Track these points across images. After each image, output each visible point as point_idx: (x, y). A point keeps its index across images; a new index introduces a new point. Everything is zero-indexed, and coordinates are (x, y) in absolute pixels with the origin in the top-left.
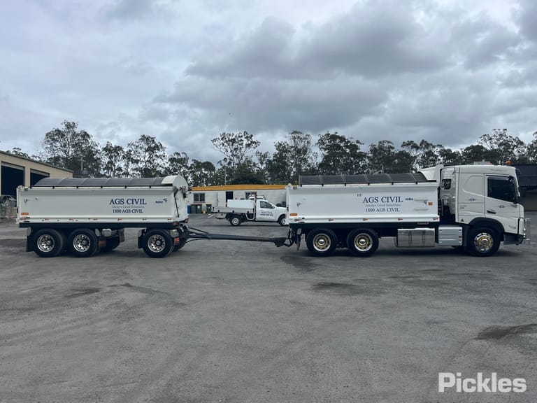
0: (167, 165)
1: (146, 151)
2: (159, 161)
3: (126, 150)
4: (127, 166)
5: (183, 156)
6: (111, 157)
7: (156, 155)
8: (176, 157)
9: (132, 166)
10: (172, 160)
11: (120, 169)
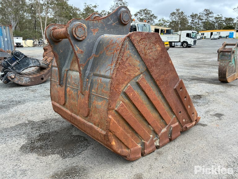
0: (214, 20)
1: (206, 15)
2: (211, 19)
3: (199, 15)
4: (199, 21)
5: (220, 16)
6: (193, 19)
7: (210, 16)
8: (217, 17)
9: (200, 21)
10: (216, 18)
11: (196, 23)
